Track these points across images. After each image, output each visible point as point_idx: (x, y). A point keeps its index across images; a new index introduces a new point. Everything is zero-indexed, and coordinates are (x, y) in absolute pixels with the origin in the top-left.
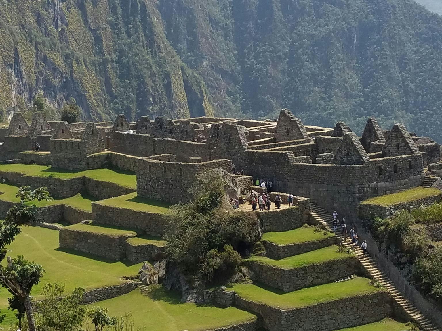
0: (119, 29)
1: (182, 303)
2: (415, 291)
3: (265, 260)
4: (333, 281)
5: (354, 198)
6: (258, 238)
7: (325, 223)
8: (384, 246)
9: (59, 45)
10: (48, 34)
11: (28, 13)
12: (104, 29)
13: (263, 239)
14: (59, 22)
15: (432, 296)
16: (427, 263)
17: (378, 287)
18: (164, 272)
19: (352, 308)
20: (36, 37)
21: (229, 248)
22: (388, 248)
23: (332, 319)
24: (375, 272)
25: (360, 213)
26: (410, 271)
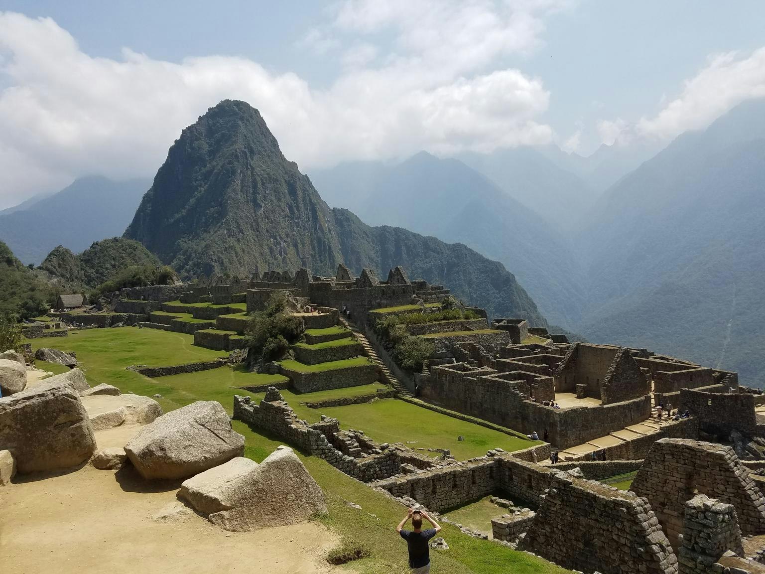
0: (316, 258)
1: (250, 372)
2: (395, 365)
3: (305, 346)
4: (344, 359)
5: (365, 309)
6: (302, 331)
7: (347, 324)
8: (380, 337)
9: (282, 265)
10: (276, 259)
11: (265, 247)
12: (308, 258)
13: (305, 333)
14: (283, 253)
15: (403, 367)
16: (402, 347)
17: (371, 362)
18: (246, 355)
19: (352, 375)
20: (269, 260)
21: (281, 337)
22: (382, 338)
23: (337, 381)
24: (372, 354)
25: (368, 318)
26: (393, 353)
